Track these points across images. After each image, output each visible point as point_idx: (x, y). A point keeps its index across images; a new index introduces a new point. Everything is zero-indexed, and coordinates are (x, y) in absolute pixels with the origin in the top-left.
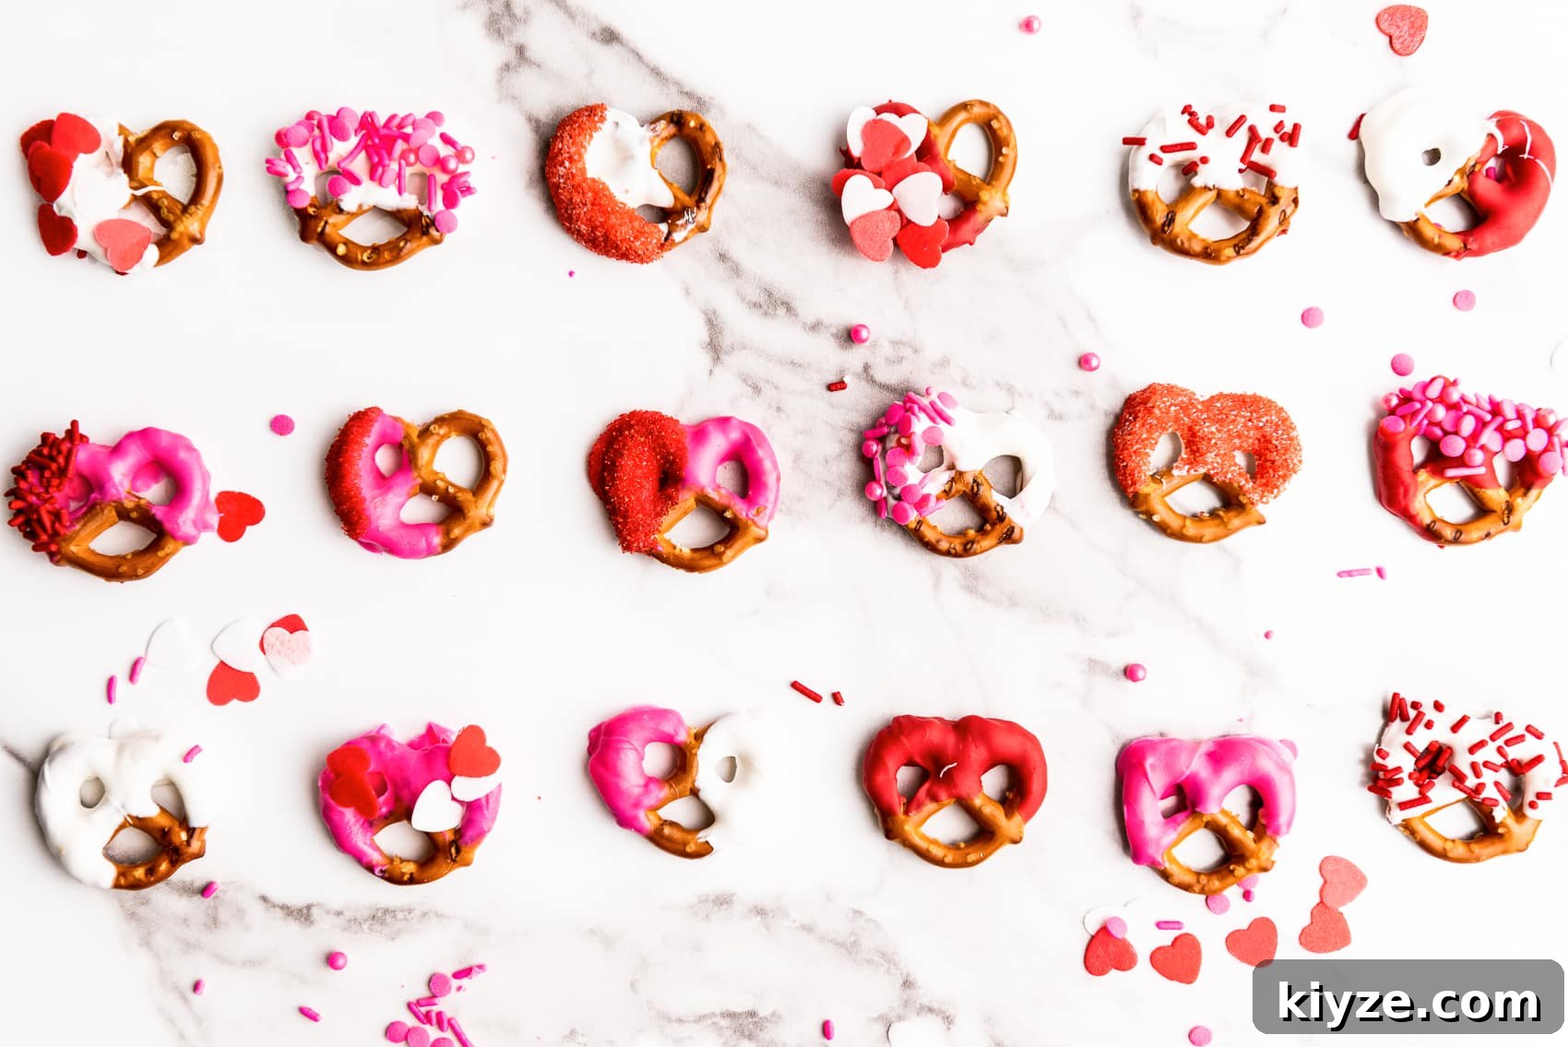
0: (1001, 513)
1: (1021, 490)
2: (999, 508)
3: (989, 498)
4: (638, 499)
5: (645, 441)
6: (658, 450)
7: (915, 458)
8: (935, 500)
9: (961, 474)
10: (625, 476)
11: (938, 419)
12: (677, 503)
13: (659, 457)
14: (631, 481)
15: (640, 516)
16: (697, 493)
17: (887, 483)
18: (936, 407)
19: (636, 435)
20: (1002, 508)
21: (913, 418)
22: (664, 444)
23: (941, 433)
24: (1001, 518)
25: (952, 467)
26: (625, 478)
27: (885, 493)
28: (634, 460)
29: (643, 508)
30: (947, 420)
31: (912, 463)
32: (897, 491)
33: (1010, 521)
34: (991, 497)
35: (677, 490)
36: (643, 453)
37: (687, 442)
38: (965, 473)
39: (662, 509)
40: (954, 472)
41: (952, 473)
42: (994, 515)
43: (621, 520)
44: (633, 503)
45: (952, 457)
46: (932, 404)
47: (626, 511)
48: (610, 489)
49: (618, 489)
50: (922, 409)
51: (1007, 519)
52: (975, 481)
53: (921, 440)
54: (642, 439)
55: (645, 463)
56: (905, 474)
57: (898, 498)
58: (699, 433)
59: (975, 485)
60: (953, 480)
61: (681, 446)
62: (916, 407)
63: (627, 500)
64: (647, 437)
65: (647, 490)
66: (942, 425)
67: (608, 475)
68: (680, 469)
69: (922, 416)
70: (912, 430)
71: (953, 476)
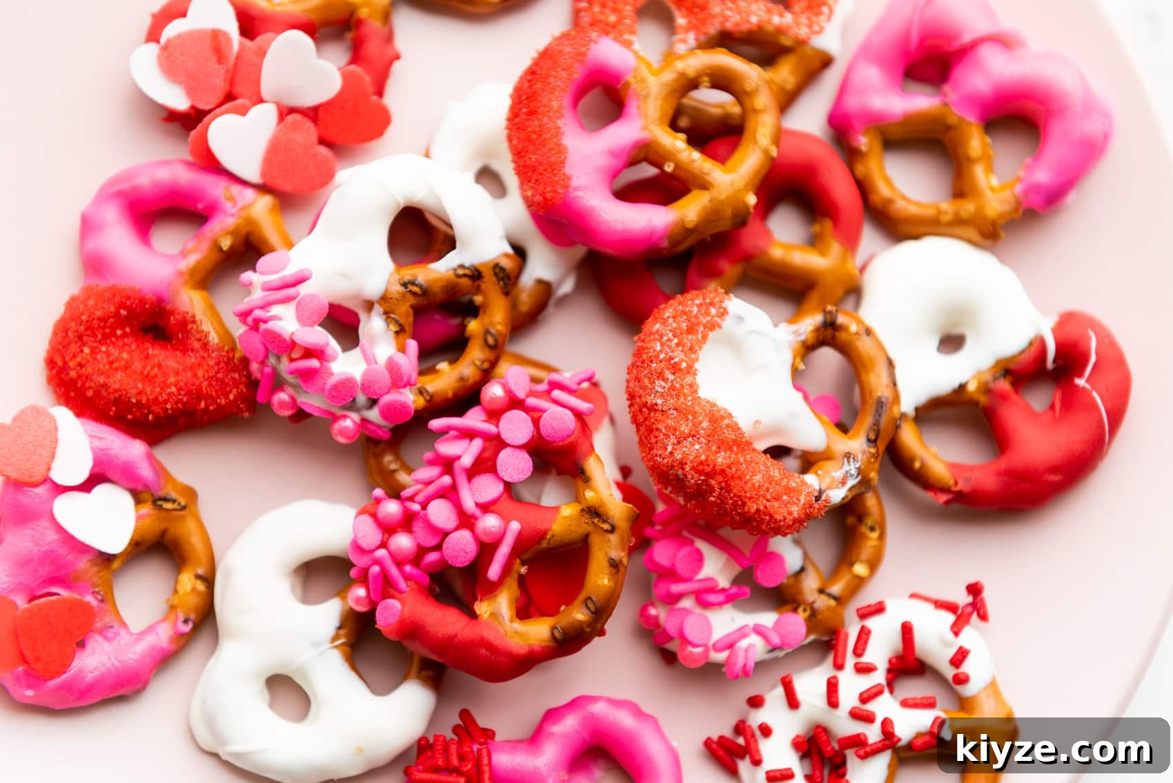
0: (467, 272)
1: (450, 226)
2: (461, 272)
3: (437, 276)
4: (177, 373)
5: (89, 347)
6: (107, 331)
7: (329, 351)
8: (401, 355)
9: (384, 299)
10: (136, 387)
11: (292, 291)
12: (194, 316)
13: (119, 332)
14: (148, 379)
15: (200, 373)
16: (185, 283)
17: (344, 408)
18: (276, 284)
19: (79, 359)
20: (462, 266)
21: (272, 325)
22: (100, 319)
23: (312, 297)
24: (475, 275)
25: (369, 305)
26: (140, 385)
27: (355, 416)
28: (116, 369)
29: (192, 368)
30: (300, 280)
31: (334, 358)
32: (361, 399)
33: (485, 265)
34: (439, 272)
35: (172, 313)
36: (108, 354)
37: (102, 284)
38: (386, 291)
39: (199, 340)
40: (376, 306)
41: (378, 309)
42: (465, 282)
43: (203, 404)
44: (178, 381)
45: (356, 297)
46: (268, 288)
47: (189, 393)
48: (153, 412)
49: (156, 400)
50: (265, 306)
51: (482, 269)
52: (405, 285)
53: (308, 330)
54: (87, 350)
55: (125, 355)
56: (343, 377)
57: (373, 402)
58: (94, 264)
59: (411, 287)
60: (387, 313)
61: (107, 295)
62: (258, 313)
63: (173, 389)
64: (84, 344)
65: (163, 358)
66: (303, 289)
67: (131, 413)
68: (142, 301)
69: (276, 310)
70: (287, 337)
71: (381, 310)
